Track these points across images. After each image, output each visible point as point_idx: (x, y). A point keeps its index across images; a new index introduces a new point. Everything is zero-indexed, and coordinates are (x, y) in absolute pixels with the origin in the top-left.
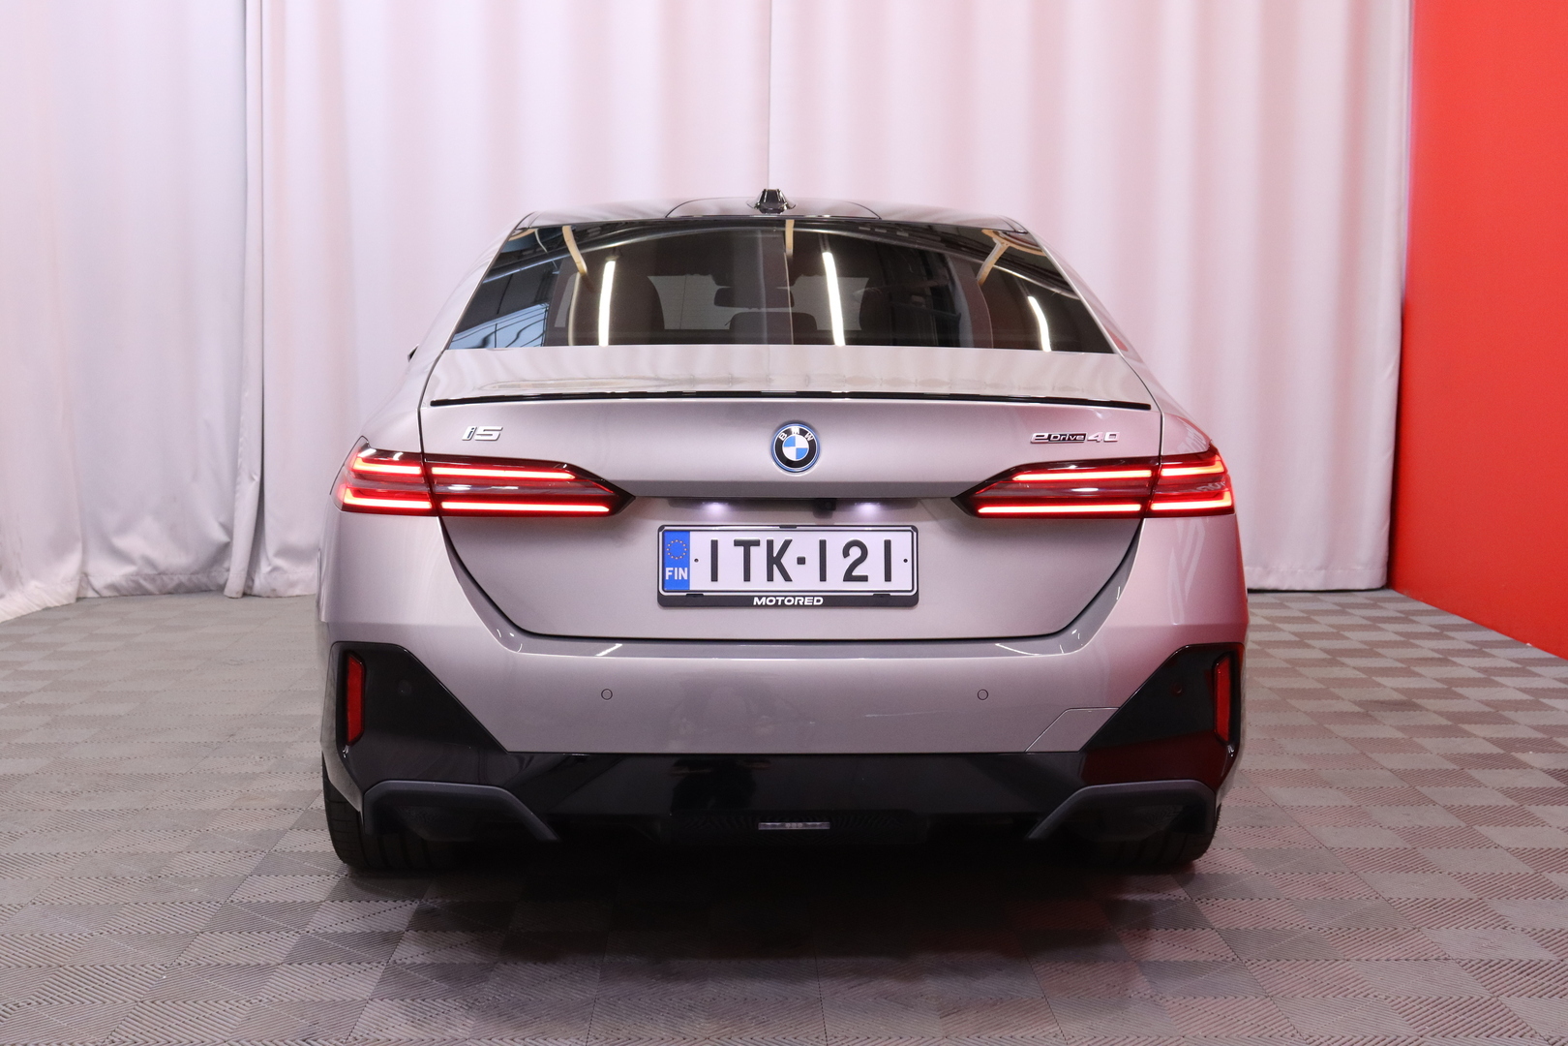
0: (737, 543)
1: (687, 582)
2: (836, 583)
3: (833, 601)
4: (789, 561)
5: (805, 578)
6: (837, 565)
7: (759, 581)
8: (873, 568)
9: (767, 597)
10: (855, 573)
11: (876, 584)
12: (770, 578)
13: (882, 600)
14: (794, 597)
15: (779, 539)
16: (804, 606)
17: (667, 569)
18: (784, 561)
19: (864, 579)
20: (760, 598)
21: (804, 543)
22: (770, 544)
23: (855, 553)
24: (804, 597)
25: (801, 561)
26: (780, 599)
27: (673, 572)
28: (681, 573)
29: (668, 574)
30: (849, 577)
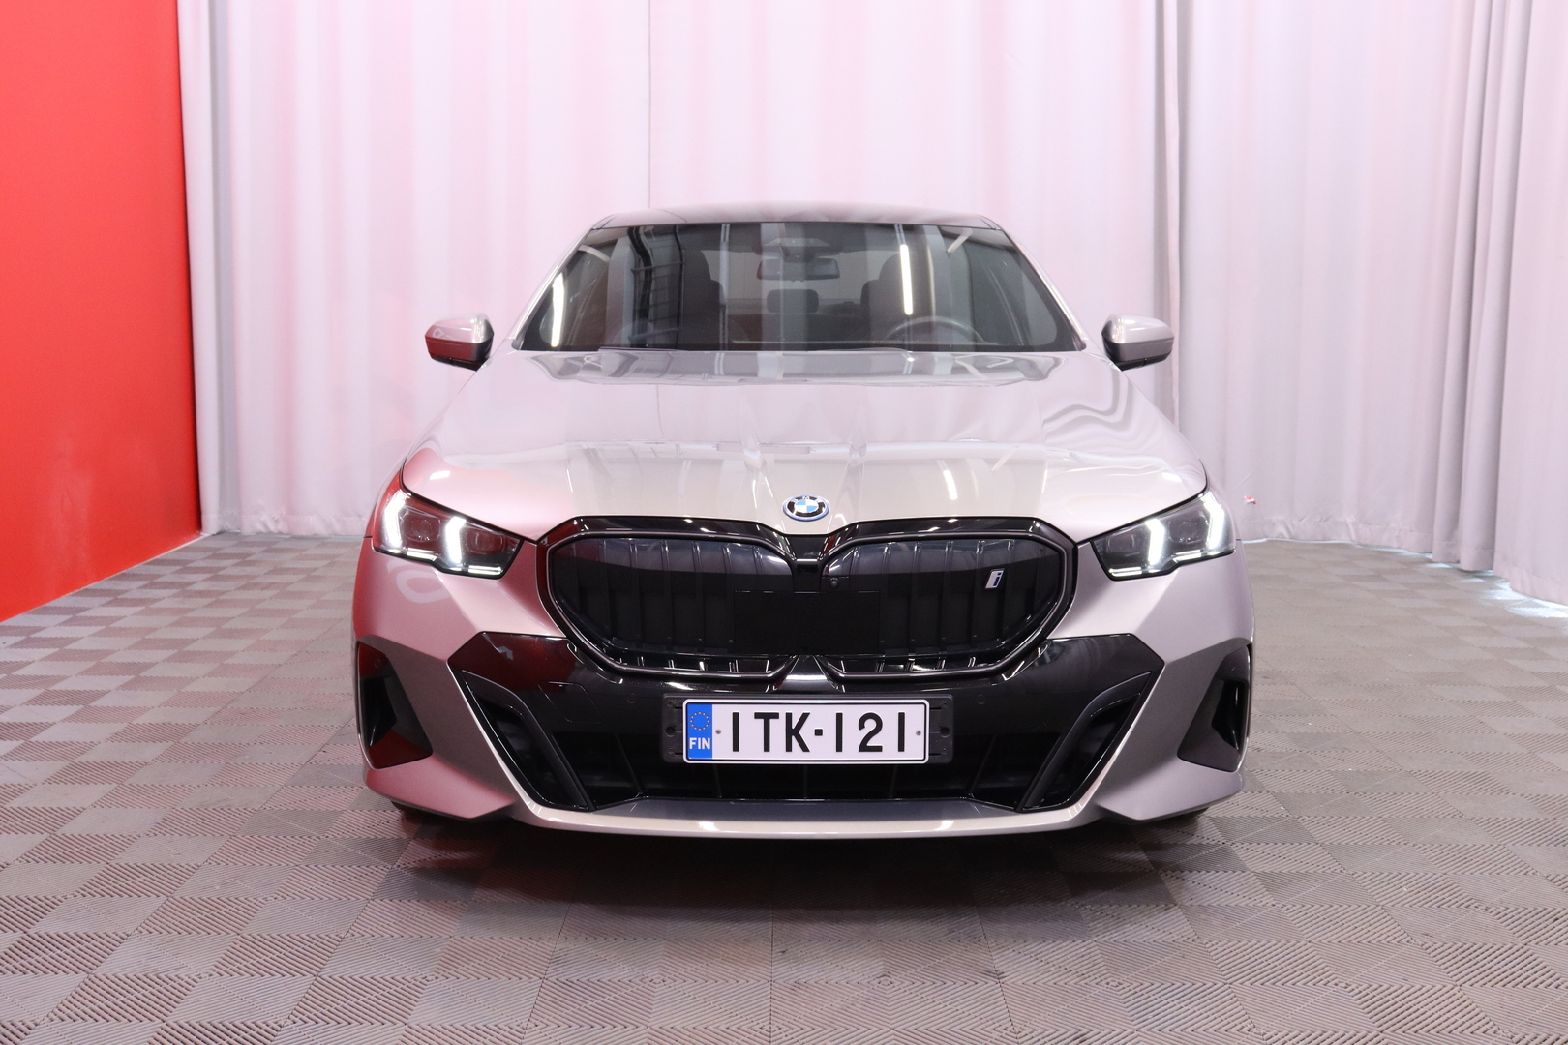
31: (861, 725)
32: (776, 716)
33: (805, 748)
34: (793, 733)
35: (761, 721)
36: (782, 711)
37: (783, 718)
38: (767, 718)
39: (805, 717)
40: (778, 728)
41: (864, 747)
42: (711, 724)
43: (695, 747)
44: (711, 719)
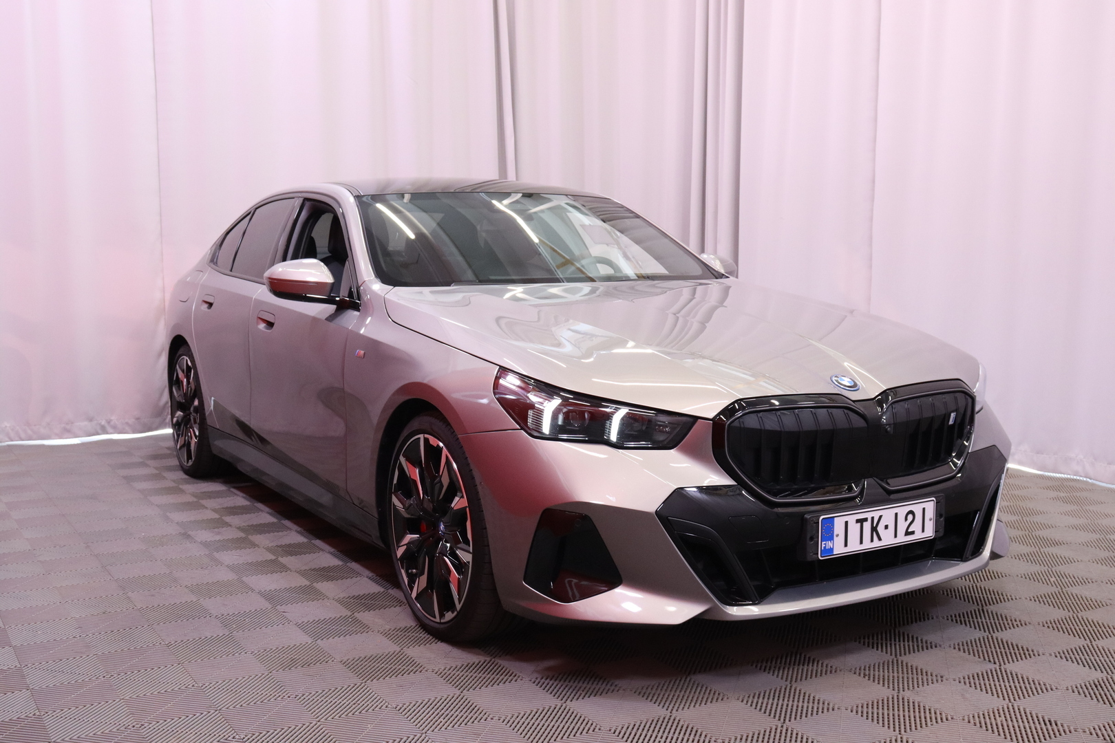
31: (906, 519)
32: (866, 520)
33: (880, 539)
34: (874, 529)
35: (859, 524)
36: (869, 516)
37: (869, 520)
38: (861, 521)
39: (881, 517)
40: (867, 526)
41: (907, 533)
42: (833, 531)
43: (825, 547)
44: (833, 528)
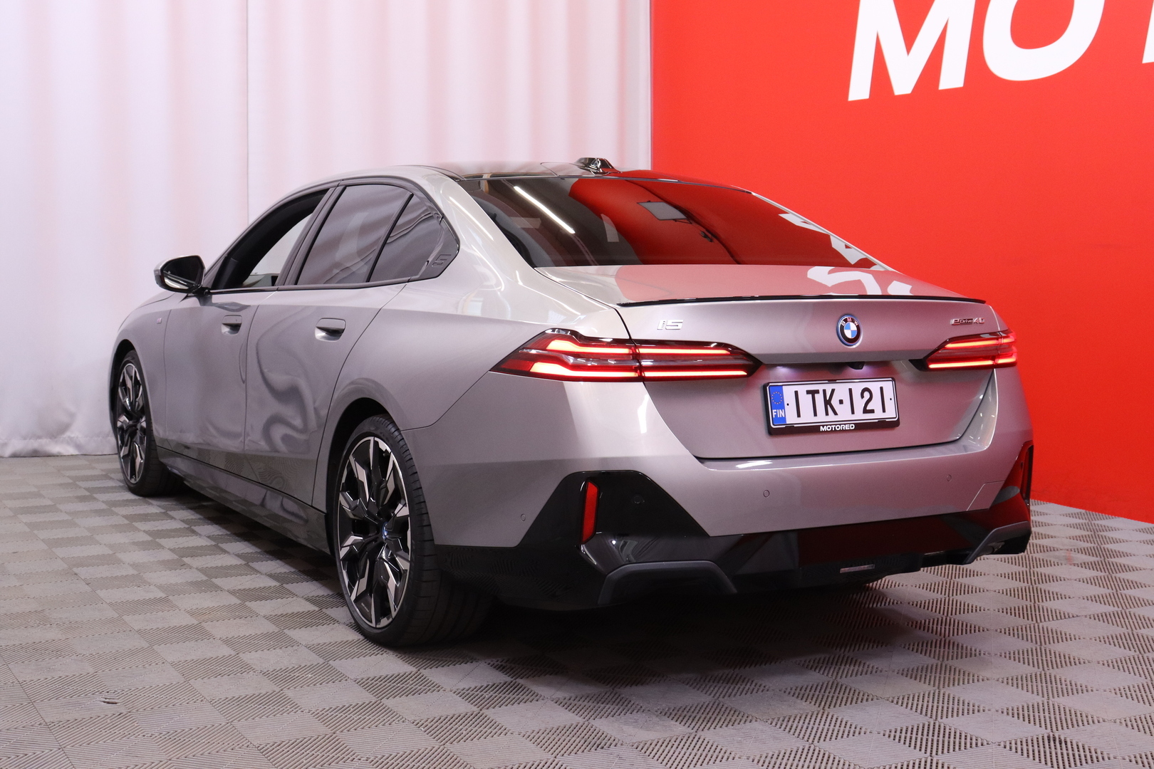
0: (808, 392)
1: (784, 419)
2: (860, 416)
3: (861, 427)
4: (835, 402)
5: (844, 413)
6: (859, 404)
7: (822, 417)
8: (875, 404)
9: (827, 425)
10: (869, 408)
11: (879, 414)
12: (827, 414)
13: (883, 425)
14: (840, 425)
15: (829, 387)
16: (846, 430)
17: (774, 411)
18: (832, 402)
19: (872, 411)
20: (823, 426)
21: (841, 390)
22: (824, 391)
23: (867, 395)
24: (845, 424)
25: (841, 402)
26: (833, 426)
27: (776, 412)
28: (781, 413)
29: (774, 414)
30: (865, 411)
